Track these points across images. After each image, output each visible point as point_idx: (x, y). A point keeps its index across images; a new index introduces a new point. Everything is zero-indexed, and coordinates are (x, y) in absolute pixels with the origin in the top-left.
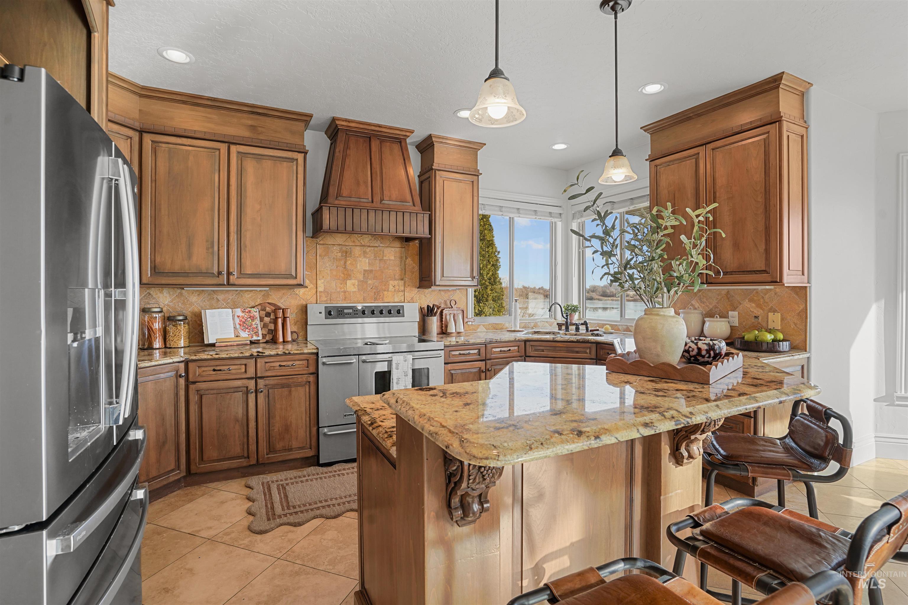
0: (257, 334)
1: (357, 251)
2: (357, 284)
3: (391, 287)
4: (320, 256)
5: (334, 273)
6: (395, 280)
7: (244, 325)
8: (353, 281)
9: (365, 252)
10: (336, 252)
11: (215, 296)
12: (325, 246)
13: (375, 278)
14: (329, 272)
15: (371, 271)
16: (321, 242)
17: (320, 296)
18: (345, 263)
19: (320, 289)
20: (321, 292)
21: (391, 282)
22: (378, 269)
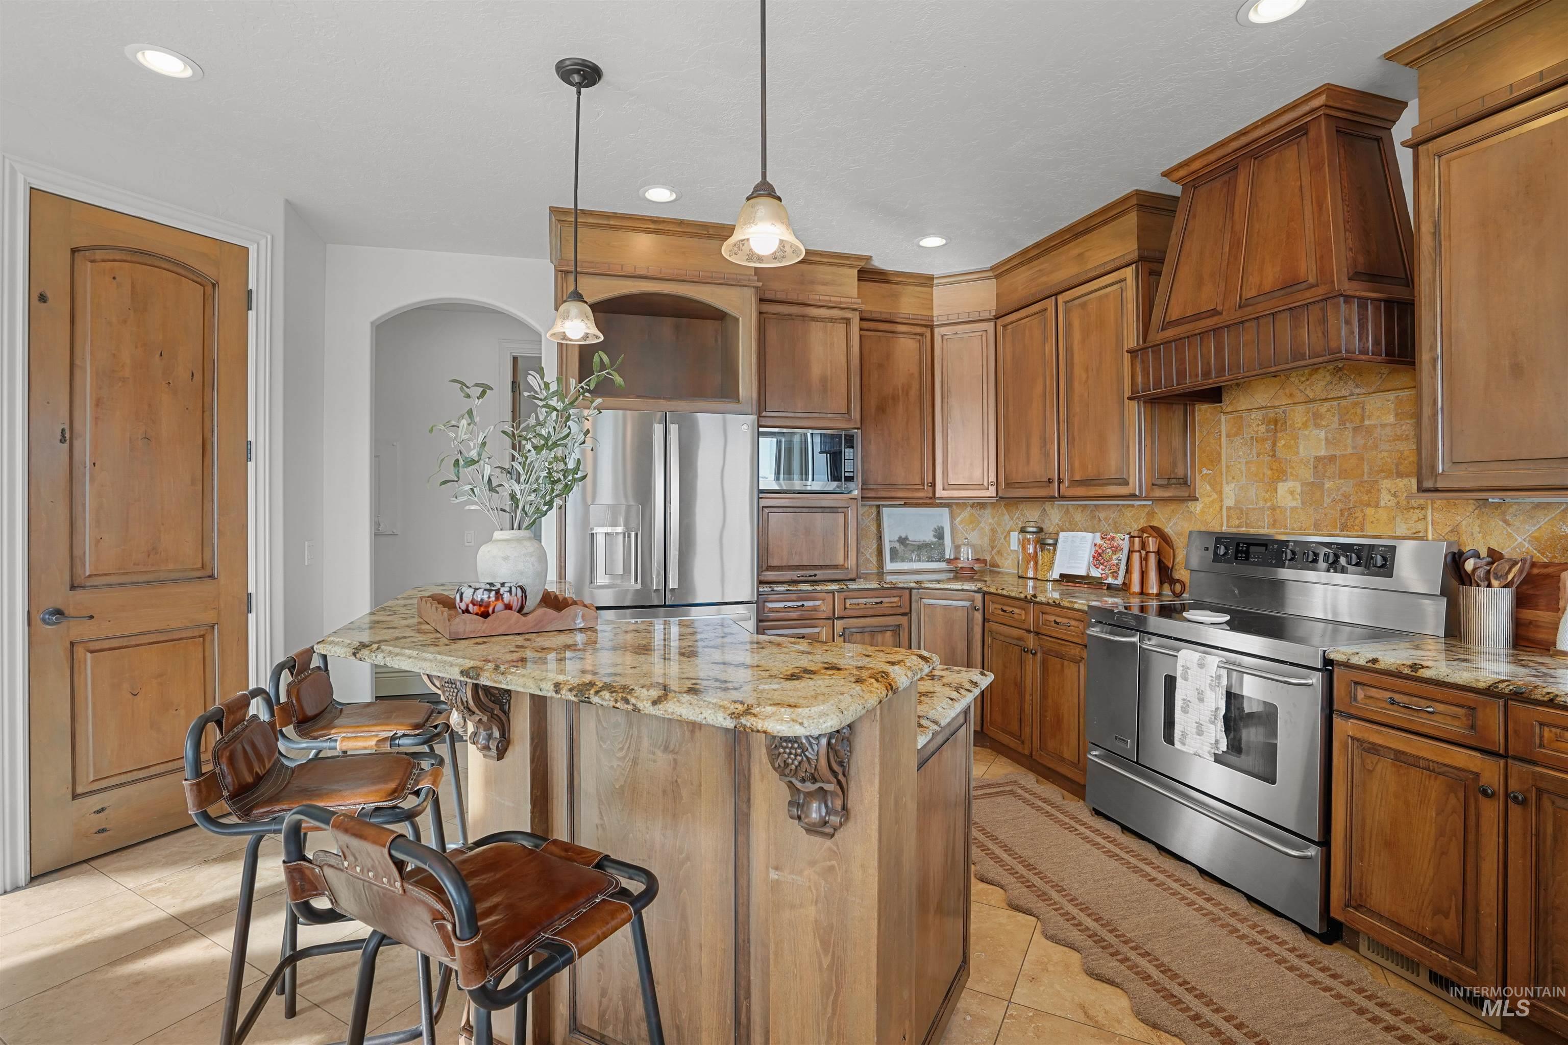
0: (1115, 575)
1: (1298, 415)
2: (1299, 490)
3: (1385, 499)
4: (1228, 436)
5: (1253, 469)
6: (1400, 475)
7: (1098, 558)
8: (1290, 484)
9: (1317, 416)
10: (1256, 425)
11: (1097, 513)
12: (1235, 414)
13: (1343, 474)
14: (1244, 468)
15: (1332, 459)
16: (1229, 409)
17: (1228, 517)
18: (1274, 444)
19: (1229, 502)
20: (1229, 508)
21: (1386, 484)
22: (1350, 450)
